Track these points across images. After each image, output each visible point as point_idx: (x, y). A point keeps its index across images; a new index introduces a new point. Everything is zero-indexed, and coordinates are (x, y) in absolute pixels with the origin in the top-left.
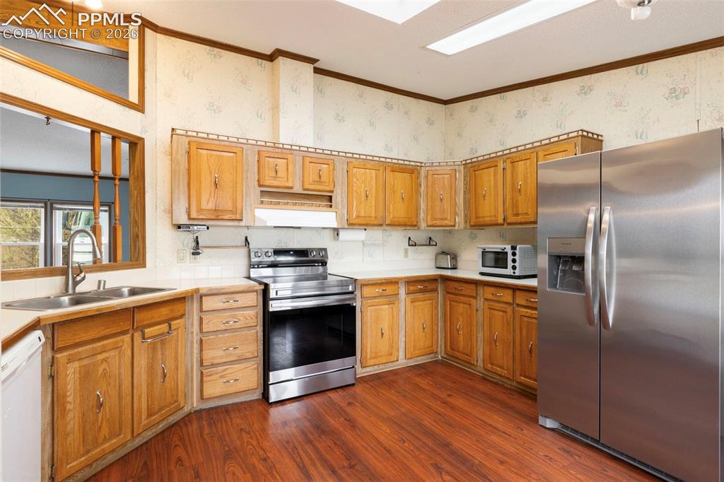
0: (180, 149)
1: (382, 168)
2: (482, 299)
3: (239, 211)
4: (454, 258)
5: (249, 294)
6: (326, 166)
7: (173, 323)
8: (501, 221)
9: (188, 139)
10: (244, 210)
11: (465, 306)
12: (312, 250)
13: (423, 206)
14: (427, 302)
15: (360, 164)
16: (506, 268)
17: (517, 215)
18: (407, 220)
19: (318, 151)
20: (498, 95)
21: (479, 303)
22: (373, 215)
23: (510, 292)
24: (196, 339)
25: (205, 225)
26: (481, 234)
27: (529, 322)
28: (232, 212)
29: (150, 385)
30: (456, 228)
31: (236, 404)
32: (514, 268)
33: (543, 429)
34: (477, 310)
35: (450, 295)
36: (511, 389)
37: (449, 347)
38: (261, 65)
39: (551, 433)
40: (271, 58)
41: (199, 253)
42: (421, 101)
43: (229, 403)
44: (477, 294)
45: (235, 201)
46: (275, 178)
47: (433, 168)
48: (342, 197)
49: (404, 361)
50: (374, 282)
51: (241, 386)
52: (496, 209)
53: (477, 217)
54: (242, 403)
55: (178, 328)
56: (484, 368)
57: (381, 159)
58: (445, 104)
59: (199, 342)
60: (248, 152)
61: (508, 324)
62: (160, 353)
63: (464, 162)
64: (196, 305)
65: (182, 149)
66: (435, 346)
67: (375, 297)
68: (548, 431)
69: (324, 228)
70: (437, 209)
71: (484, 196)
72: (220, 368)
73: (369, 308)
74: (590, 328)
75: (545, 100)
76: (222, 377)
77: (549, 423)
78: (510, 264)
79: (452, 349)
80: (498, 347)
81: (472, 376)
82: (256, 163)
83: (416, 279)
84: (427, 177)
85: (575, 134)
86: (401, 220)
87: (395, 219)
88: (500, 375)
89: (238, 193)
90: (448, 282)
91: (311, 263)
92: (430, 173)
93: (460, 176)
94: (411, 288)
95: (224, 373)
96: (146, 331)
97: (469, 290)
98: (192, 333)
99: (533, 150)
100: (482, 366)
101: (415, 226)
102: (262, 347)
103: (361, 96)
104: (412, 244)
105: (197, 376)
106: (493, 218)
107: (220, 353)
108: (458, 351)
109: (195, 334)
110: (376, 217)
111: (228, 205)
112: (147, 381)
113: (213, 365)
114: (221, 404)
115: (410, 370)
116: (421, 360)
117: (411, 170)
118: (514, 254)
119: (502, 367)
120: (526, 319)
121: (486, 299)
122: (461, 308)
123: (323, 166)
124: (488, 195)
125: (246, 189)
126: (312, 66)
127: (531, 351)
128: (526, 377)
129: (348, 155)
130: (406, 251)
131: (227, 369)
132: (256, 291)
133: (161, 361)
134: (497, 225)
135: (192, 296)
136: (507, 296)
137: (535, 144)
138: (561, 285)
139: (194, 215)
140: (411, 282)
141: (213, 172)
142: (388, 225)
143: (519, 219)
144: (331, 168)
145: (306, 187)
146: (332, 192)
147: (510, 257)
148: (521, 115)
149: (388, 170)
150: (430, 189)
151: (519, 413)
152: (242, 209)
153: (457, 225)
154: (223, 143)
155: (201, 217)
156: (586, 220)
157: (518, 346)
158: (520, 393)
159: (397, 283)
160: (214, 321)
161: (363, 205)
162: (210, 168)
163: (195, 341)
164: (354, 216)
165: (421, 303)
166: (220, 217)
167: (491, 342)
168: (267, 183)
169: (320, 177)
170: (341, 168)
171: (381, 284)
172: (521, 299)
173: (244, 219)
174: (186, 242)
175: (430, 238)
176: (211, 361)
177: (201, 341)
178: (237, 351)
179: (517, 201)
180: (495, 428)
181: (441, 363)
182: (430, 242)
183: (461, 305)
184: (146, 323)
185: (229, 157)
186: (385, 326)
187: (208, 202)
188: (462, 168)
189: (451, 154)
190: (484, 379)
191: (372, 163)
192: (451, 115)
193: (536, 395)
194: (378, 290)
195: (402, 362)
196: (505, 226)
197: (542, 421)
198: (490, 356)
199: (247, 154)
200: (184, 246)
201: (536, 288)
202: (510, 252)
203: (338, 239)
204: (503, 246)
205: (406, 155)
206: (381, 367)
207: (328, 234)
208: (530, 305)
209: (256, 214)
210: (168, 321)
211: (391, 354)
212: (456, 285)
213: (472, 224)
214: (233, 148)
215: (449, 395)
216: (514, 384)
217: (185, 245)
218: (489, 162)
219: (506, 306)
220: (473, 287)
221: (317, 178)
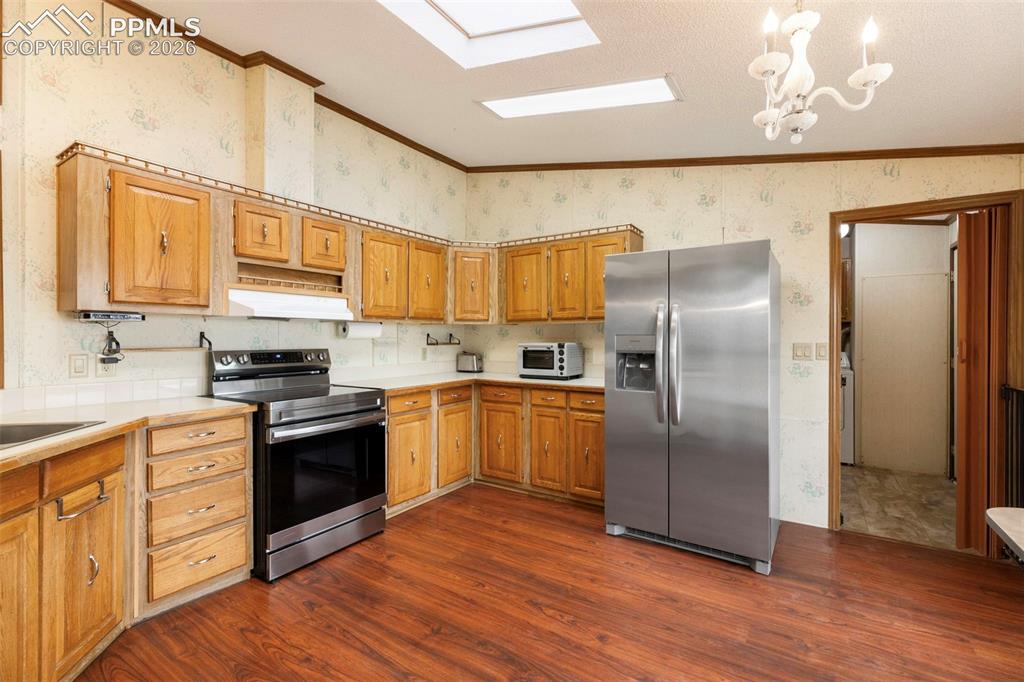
0: (92, 181)
1: (405, 244)
2: (529, 405)
3: (203, 292)
4: (480, 359)
5: (234, 420)
6: (336, 234)
7: (107, 480)
8: (544, 315)
9: (109, 166)
10: (211, 291)
11: (509, 415)
12: (310, 351)
13: (450, 294)
14: (461, 414)
15: (378, 236)
16: (553, 368)
17: (563, 309)
18: (432, 312)
19: (323, 211)
20: (534, 173)
21: (525, 411)
22: (395, 305)
23: (563, 394)
24: (139, 502)
25: (137, 313)
26: (514, 330)
27: (584, 427)
28: (191, 293)
29: (70, 594)
30: (490, 323)
31: (210, 596)
32: (561, 368)
33: (612, 538)
34: (523, 419)
35: (486, 404)
36: (562, 503)
37: (486, 466)
38: (227, 68)
39: (620, 539)
40: (247, 62)
41: (116, 360)
42: (441, 163)
43: (196, 597)
44: (522, 400)
45: (196, 276)
46: (262, 244)
47: (462, 249)
48: (355, 278)
49: (436, 491)
50: (404, 393)
51: (219, 566)
52: (539, 301)
53: (515, 311)
54: (219, 593)
55: (114, 489)
56: (531, 484)
57: (404, 232)
58: (467, 172)
59: (144, 507)
60: (218, 201)
61: (561, 431)
62: (86, 535)
63: (498, 246)
64: (139, 447)
65: (96, 181)
66: (469, 467)
67: (404, 413)
68: (616, 539)
69: (322, 321)
70: (468, 299)
71: (525, 287)
72: (183, 545)
73: (398, 427)
74: (660, 425)
75: (586, 186)
76: (186, 558)
77: (618, 530)
78: (557, 364)
79: (490, 467)
80: (549, 459)
81: (518, 497)
82: (231, 220)
83: (446, 387)
84: (455, 259)
85: (625, 228)
86: (427, 312)
87: (420, 311)
88: (551, 490)
89: (201, 263)
90: (486, 388)
91: (305, 371)
92: (460, 254)
93: (494, 262)
94: (445, 398)
95: (189, 552)
96: (66, 499)
97: (512, 395)
98: (133, 493)
99: (579, 240)
100: (529, 482)
101: (442, 319)
102: (251, 501)
103: (370, 143)
104: (431, 342)
105: (139, 564)
106: (536, 313)
107: (185, 519)
108: (500, 470)
109: (137, 494)
110: (397, 307)
111: (184, 281)
112: (65, 589)
113: (171, 541)
114: (182, 603)
115: (445, 501)
116: (453, 487)
117: (436, 249)
118: (561, 353)
119: (554, 481)
120: (581, 424)
121: (534, 405)
122: (502, 418)
123: (331, 233)
124: (529, 285)
125: (215, 258)
126: (313, 90)
127: (587, 458)
128: (581, 486)
129: (363, 222)
130: (424, 352)
131: (196, 543)
132: (243, 415)
133: (87, 549)
134: (540, 320)
135: (133, 432)
136: (559, 399)
137: (583, 234)
138: (627, 385)
139: (120, 295)
140: (444, 390)
141: (158, 227)
142: (412, 318)
143: (565, 314)
144: (342, 238)
145: (306, 261)
146: (342, 270)
147: (557, 357)
148: (560, 198)
149: (412, 246)
150: (458, 275)
151: (583, 526)
152: (208, 290)
153: (490, 320)
154: (175, 181)
155: (134, 299)
156: (656, 319)
157: (572, 456)
158: (574, 506)
159: (429, 391)
160: (173, 470)
161: (381, 292)
162: (151, 219)
163: (137, 506)
164: (371, 306)
165: (454, 416)
166: (170, 301)
167: (542, 453)
168: (249, 251)
169: (327, 248)
170: (354, 238)
171: (412, 394)
172: (576, 402)
173: (211, 306)
174: (87, 343)
175: (451, 335)
176: (168, 535)
177: (149, 505)
178: (212, 512)
179: (564, 295)
180: (569, 547)
181: (474, 487)
182: (450, 340)
183: (503, 414)
184: (63, 485)
185: (186, 204)
186: (416, 449)
187: (149, 274)
188: (496, 252)
189: (474, 234)
190: (531, 497)
191: (393, 235)
192: (475, 186)
193: (603, 508)
194: (408, 403)
195: (435, 492)
196: (550, 321)
197: (609, 529)
198: (539, 469)
199: (215, 204)
200: (83, 348)
201: (603, 389)
202: (556, 350)
203: (345, 336)
204: (549, 344)
205: (424, 229)
206: (411, 502)
207: (329, 329)
208: (585, 407)
209: (230, 298)
210: (99, 479)
211: (421, 484)
212: (496, 391)
213: (509, 318)
214: (195, 192)
215: (504, 522)
216: (568, 496)
217: (86, 345)
218: (532, 249)
219: (559, 411)
220: (518, 392)
221: (322, 251)
